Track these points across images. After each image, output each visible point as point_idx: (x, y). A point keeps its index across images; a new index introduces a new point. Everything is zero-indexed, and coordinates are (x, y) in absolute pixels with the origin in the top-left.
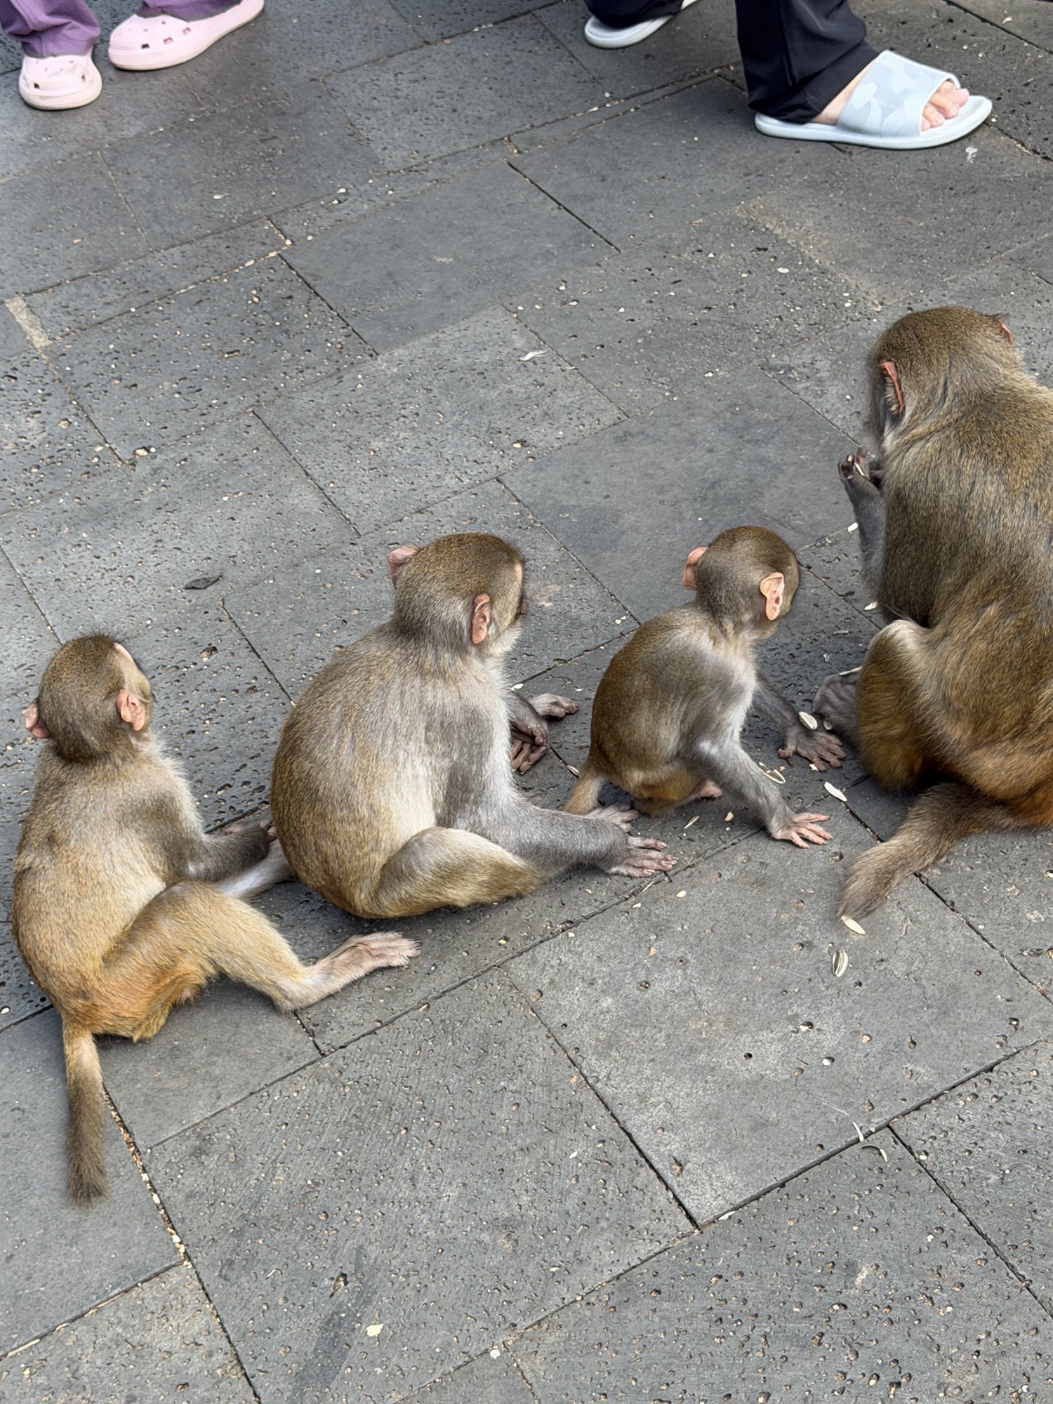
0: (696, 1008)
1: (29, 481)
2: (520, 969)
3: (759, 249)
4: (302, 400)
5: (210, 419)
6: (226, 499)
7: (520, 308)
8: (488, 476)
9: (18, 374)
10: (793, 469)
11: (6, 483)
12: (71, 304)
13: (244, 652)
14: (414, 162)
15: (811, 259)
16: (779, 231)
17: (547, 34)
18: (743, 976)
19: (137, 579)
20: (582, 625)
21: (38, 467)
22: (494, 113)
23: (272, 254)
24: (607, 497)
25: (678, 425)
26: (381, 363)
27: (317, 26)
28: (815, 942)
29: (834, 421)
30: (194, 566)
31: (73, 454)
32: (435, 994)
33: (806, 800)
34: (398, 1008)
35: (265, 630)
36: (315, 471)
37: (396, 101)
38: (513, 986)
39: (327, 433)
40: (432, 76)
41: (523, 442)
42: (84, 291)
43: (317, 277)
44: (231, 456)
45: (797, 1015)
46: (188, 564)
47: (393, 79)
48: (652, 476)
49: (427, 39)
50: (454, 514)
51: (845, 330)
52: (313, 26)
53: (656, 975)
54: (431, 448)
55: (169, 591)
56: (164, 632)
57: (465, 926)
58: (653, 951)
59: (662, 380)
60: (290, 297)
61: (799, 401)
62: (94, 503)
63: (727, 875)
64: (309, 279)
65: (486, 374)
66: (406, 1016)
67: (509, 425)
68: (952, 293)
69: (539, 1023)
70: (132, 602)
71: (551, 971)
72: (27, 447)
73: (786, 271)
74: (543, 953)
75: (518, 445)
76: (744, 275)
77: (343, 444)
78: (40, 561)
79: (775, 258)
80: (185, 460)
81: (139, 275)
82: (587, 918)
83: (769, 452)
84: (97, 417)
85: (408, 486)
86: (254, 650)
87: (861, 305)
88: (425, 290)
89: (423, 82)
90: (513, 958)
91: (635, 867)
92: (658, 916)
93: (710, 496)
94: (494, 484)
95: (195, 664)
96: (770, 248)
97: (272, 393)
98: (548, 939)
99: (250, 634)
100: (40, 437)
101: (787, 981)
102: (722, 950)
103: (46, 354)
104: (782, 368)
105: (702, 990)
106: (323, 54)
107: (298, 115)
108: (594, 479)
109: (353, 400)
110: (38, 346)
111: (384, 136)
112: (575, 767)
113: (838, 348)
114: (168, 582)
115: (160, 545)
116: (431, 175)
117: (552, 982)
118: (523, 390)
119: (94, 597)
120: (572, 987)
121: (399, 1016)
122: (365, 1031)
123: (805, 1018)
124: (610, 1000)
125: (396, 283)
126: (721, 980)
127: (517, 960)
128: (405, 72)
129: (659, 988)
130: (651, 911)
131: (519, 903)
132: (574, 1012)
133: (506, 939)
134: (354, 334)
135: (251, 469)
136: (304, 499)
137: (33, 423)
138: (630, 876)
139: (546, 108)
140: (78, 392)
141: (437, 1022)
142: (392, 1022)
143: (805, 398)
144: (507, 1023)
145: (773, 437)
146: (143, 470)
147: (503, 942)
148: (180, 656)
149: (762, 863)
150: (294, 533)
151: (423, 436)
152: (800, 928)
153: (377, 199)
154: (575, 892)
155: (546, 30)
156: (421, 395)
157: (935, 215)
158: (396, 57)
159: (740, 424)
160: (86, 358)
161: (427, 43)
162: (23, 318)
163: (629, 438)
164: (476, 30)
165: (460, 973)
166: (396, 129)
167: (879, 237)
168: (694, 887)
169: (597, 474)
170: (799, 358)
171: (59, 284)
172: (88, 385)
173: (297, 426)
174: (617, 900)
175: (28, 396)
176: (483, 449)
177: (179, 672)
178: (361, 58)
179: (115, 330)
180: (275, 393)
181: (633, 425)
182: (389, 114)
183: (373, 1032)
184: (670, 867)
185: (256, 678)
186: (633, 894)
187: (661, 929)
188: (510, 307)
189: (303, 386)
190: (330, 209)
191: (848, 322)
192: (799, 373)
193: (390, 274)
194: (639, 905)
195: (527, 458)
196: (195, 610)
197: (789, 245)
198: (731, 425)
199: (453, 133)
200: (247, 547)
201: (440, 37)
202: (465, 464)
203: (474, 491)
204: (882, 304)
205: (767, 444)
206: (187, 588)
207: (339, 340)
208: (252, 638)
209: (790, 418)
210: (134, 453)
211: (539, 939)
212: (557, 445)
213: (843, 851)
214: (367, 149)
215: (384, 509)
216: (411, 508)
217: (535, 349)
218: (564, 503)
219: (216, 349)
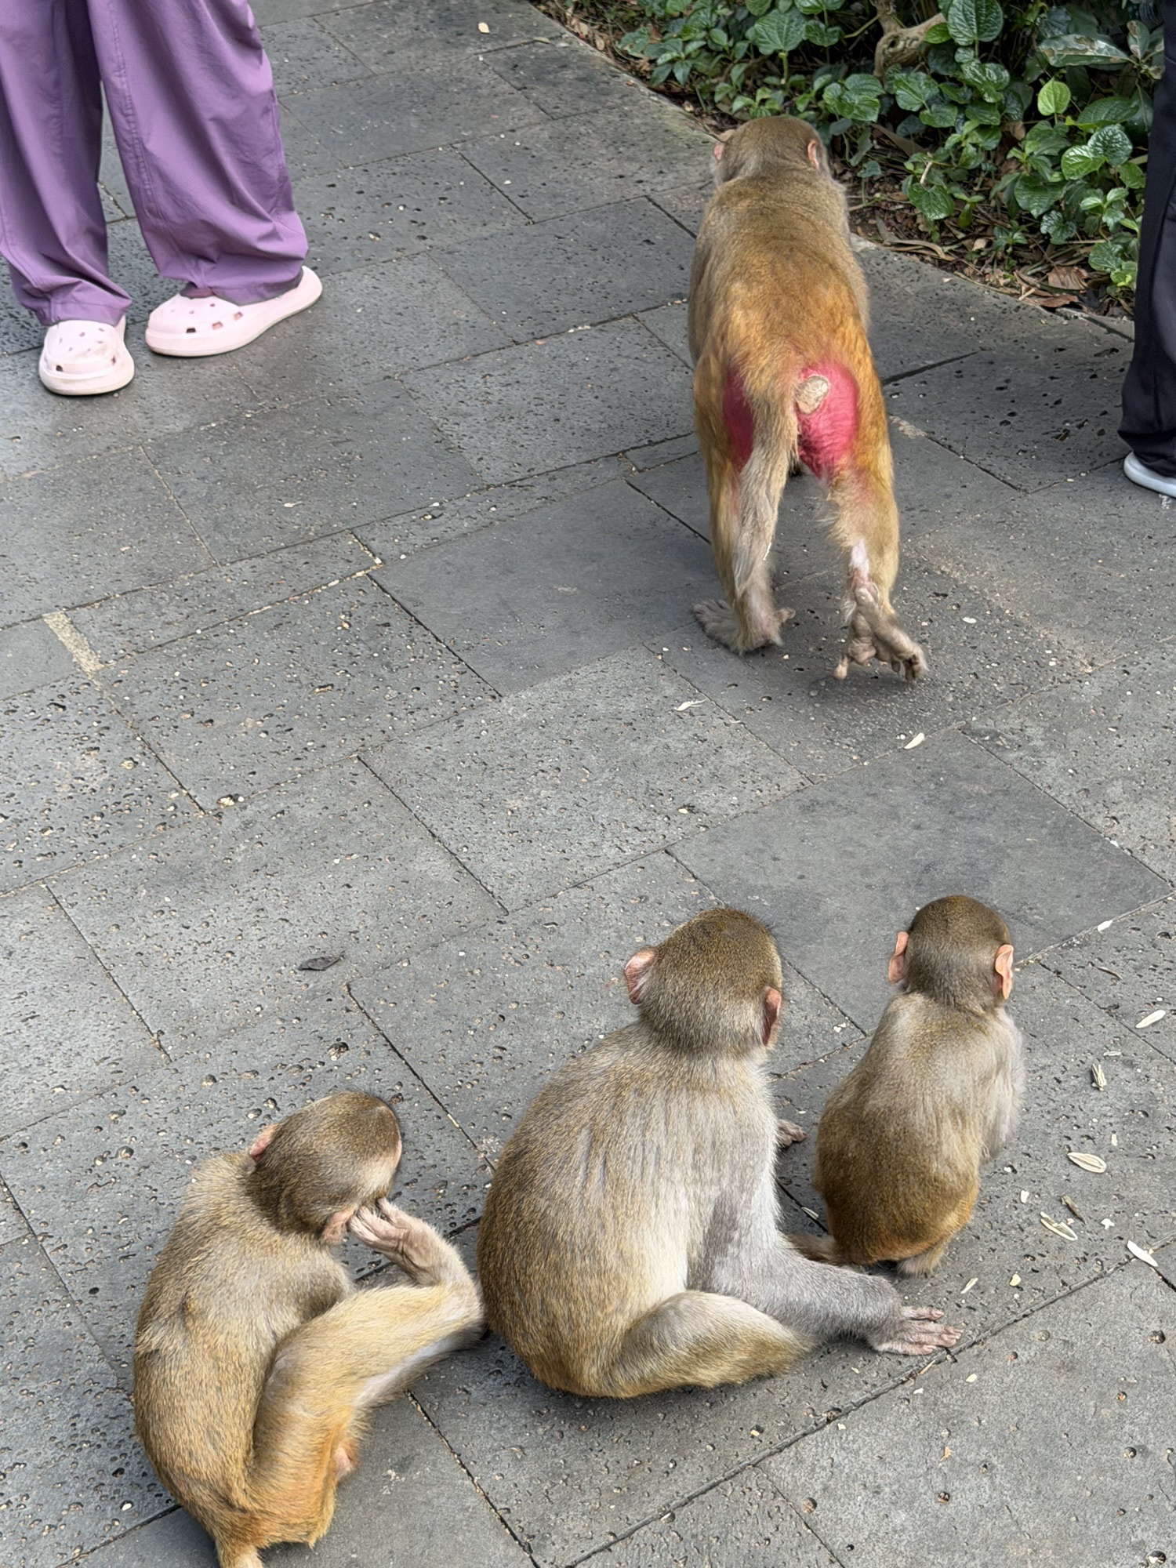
0: (1014, 1529)
1: (92, 832)
2: (782, 1468)
3: (937, 595)
4: (417, 747)
5: (308, 764)
6: (337, 861)
7: (665, 649)
8: (654, 847)
9: (66, 703)
10: (1019, 853)
11: (65, 833)
12: (124, 621)
13: (383, 1051)
14: (517, 476)
15: (1000, 609)
16: (957, 575)
17: (655, 340)
18: (1066, 1488)
19: (238, 954)
20: (794, 1032)
21: (102, 815)
22: (604, 425)
23: (359, 574)
24: (802, 877)
25: (875, 795)
26: (506, 706)
27: (385, 317)
28: (1150, 1447)
29: (1059, 799)
30: (306, 943)
31: (144, 802)
32: (679, 1500)
33: (1106, 1263)
34: (635, 1518)
35: (405, 1024)
36: (444, 833)
37: (487, 407)
38: (776, 1493)
39: (452, 787)
40: (527, 380)
41: (691, 808)
42: (138, 607)
43: (417, 603)
44: (337, 810)
45: (1143, 1542)
46: (300, 940)
47: (482, 381)
48: (852, 855)
49: (515, 339)
50: (619, 890)
51: (1054, 693)
52: (381, 317)
53: (957, 1484)
54: (581, 810)
55: (280, 972)
56: (279, 1023)
57: (702, 1408)
58: (948, 1452)
59: (847, 741)
60: (387, 625)
61: (1013, 773)
62: (176, 861)
63: (1024, 1356)
64: (408, 605)
65: (634, 725)
66: (645, 1528)
67: (672, 787)
68: (1172, 656)
69: (818, 1543)
70: (236, 984)
71: (823, 1474)
72: (86, 790)
73: (973, 621)
74: (809, 1448)
75: (684, 811)
76: (925, 624)
77: (472, 801)
78: (114, 929)
79: (958, 606)
80: (282, 812)
81: (203, 592)
82: (859, 1405)
83: (986, 831)
84: (168, 757)
85: (558, 855)
86: (394, 1049)
87: (1068, 664)
88: (548, 623)
89: (516, 386)
90: (771, 1454)
91: (911, 1343)
92: (946, 1406)
93: (926, 880)
94: (663, 856)
95: (323, 1064)
96: (950, 593)
97: (378, 738)
98: (813, 1432)
99: (387, 1027)
100: (100, 779)
101: (1122, 1496)
102: (1035, 1453)
103: (98, 680)
104: (988, 733)
105: (1017, 1505)
106: (396, 349)
107: (375, 417)
108: (783, 855)
109: (479, 749)
110: (87, 670)
111: (479, 444)
112: (812, 1209)
113: (1050, 714)
114: (277, 960)
115: (262, 914)
116: (538, 491)
117: (825, 1489)
118: (682, 746)
119: (187, 976)
120: (851, 1497)
121: (637, 1529)
122: (596, 1547)
123: (1154, 1546)
124: (904, 1516)
125: (512, 613)
126: (1039, 1492)
127: (777, 1457)
128: (496, 373)
129: (964, 1500)
130: (937, 1399)
131: (770, 1383)
132: (860, 1529)
133: (758, 1429)
134: (469, 671)
135: (364, 827)
136: (433, 865)
137: (91, 761)
138: (906, 1355)
139: (664, 422)
140: (142, 726)
141: (687, 1537)
142: (630, 1535)
143: (1020, 770)
144: (776, 1541)
145: (990, 814)
146: (231, 823)
147: (755, 1433)
148: (303, 1053)
149: (1065, 1342)
150: (427, 907)
151: (568, 796)
152: (1127, 1428)
153: (479, 517)
154: (837, 1371)
155: (653, 335)
156: (560, 747)
157: (1137, 566)
158: (482, 357)
159: (947, 797)
160: (148, 686)
161: (517, 343)
162: (66, 636)
163: (818, 808)
164: (571, 331)
165: (707, 1472)
166: (491, 438)
167: (1075, 587)
168: (985, 1369)
169: (785, 849)
170: (1008, 722)
171: (106, 599)
172: (153, 719)
173: (414, 777)
174: (891, 1383)
175: (82, 729)
176: (645, 813)
177: (304, 1074)
178: (441, 355)
179: (179, 655)
180: (383, 737)
181: (823, 795)
182: (481, 419)
183: (607, 1548)
184: (954, 1342)
185: (400, 1084)
186: (911, 1375)
187: (953, 1423)
188: (653, 648)
189: (416, 729)
190: (424, 526)
191: (1056, 684)
192: (1008, 740)
193: (504, 603)
194: (921, 1391)
195: (698, 827)
196: (314, 997)
197: (971, 591)
198: (938, 798)
199: (558, 446)
200: (370, 922)
201: (531, 337)
202: (625, 831)
203: (641, 863)
204: (1092, 665)
205: (984, 822)
206: (302, 969)
207: (453, 677)
208: (390, 1034)
209: (1006, 793)
210: (218, 802)
211: (801, 1431)
212: (732, 813)
213: (1164, 1331)
214: (459, 459)
215: (533, 881)
216: (566, 882)
217: (690, 699)
218: (751, 882)
219: (305, 682)
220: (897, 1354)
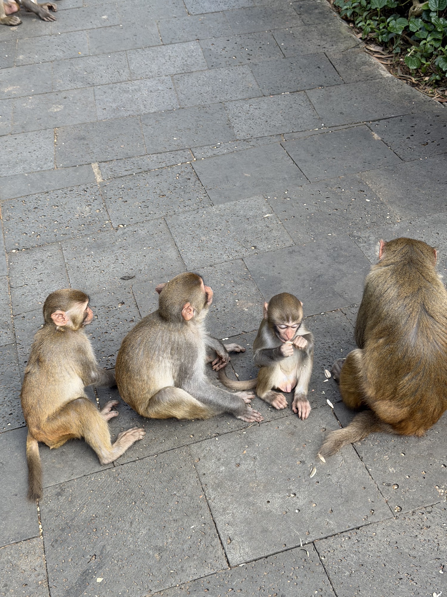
0: (254, 478)
1: (79, 229)
2: (194, 448)
3: (361, 191)
4: (182, 218)
5: (148, 218)
6: (145, 248)
7: (269, 197)
8: (239, 257)
9: (88, 190)
10: (350, 275)
11: (72, 229)
12: (114, 168)
13: (133, 306)
14: (247, 138)
15: (379, 198)
16: (370, 185)
17: (308, 99)
18: (275, 469)
19: (105, 271)
20: (256, 320)
21: (84, 225)
22: (280, 125)
23: (188, 163)
24: (279, 273)
25: (313, 251)
26: (214, 208)
27: (227, 84)
28: (306, 462)
29: (370, 261)
30: (126, 271)
31: (98, 222)
32: (161, 451)
33: (318, 405)
34: (146, 454)
35: (143, 299)
36: (179, 244)
37: (247, 115)
38: (190, 455)
39: (187, 231)
40: (262, 108)
41: (255, 247)
42: (120, 164)
43: (201, 173)
44: (151, 233)
45: (291, 489)
46: (124, 270)
47: (248, 106)
48: (297, 269)
49: (264, 94)
50: (223, 269)
51: (384, 227)
52: (226, 83)
53: (243, 462)
54: (222, 243)
55: (115, 278)
56: (108, 293)
57: (180, 427)
58: (245, 452)
59: (312, 233)
60: (189, 179)
61: (360, 250)
62: (99, 241)
63: (281, 428)
64: (198, 174)
65: (249, 220)
66: (148, 458)
67: (252, 240)
68: (428, 220)
69: (195, 471)
70: (101, 280)
71: (206, 452)
72: (83, 217)
73: (369, 201)
74: (205, 444)
75: (253, 248)
76: (353, 200)
77: (191, 236)
78: (74, 259)
79: (366, 195)
80: (135, 231)
81: (140, 162)
82: (225, 434)
83: (343, 267)
84: (110, 211)
85: (210, 256)
86: (137, 306)
87: (392, 218)
88: (237, 185)
89: (259, 109)
90: (194, 443)
91: (247, 418)
92: (251, 439)
93: (317, 280)
94: (240, 261)
95: (115, 307)
96: (365, 191)
97: (172, 213)
98: (209, 439)
99: (138, 300)
100: (88, 214)
101: (291, 475)
102: (271, 457)
103: (100, 185)
104: (357, 236)
105: (259, 471)
106: (227, 94)
107: (212, 114)
108: (276, 266)
109: (200, 220)
110: (98, 181)
111: (239, 126)
112: (238, 374)
113: (380, 233)
114: (115, 275)
115: (117, 261)
116: (251, 143)
117: (204, 456)
118: (261, 228)
119: (88, 276)
120: (211, 460)
121: (146, 457)
122: (132, 460)
123: (294, 491)
124: (224, 468)
125: (228, 181)
126: (266, 469)
127: (195, 444)
128: (254, 105)
129: (243, 467)
130: (249, 436)
131: (202, 422)
132: (209, 470)
133: (193, 435)
134: (208, 197)
135: (157, 239)
136: (172, 254)
137: (87, 208)
138: (245, 421)
139: (300, 126)
140: (106, 200)
141: (159, 462)
142: (142, 459)
143: (362, 250)
144: (184, 468)
145: (346, 262)
146: (120, 232)
147: (192, 436)
148: (111, 303)
149: (295, 426)
150: (165, 265)
151: (220, 238)
152: (302, 455)
153: (230, 149)
154: (223, 422)
155: (308, 98)
156: (224, 223)
157: (430, 190)
158: (252, 99)
159: (336, 255)
160: (113, 188)
161: (264, 96)
162: (96, 170)
163: (294, 253)
164: (283, 94)
165: (172, 445)
166: (244, 125)
167: (407, 194)
168: (267, 430)
169: (278, 264)
170: (364, 234)
171: (112, 161)
172: (111, 198)
173: (177, 226)
174: (238, 429)
175: (89, 198)
176: (240, 247)
177: (109, 309)
178: (240, 97)
179: (126, 180)
181: (296, 248)
182: (243, 119)
183: (134, 461)
185: (135, 317)
186: (244, 428)
187: (251, 444)
188: (265, 197)
189: (184, 212)
190: (212, 150)
191: (386, 224)
192: (362, 240)
193: (227, 177)
194: (245, 433)
195: (255, 253)
196: (122, 287)
197: (372, 191)
198: (332, 255)
199: (264, 129)
200: (146, 268)
201: (269, 94)
202: (232, 251)
203: (232, 262)
204: (401, 219)
205: (343, 264)
206: (121, 279)
207: (202, 197)
208: (138, 302)
209: (354, 256)
210: (119, 226)
211: (205, 438)
212: (267, 250)
213: (326, 428)
214: (232, 130)
215: (199, 263)
216: (208, 264)
217: (270, 213)
218: (263, 273)
219: (158, 193)
220: (242, 420)
